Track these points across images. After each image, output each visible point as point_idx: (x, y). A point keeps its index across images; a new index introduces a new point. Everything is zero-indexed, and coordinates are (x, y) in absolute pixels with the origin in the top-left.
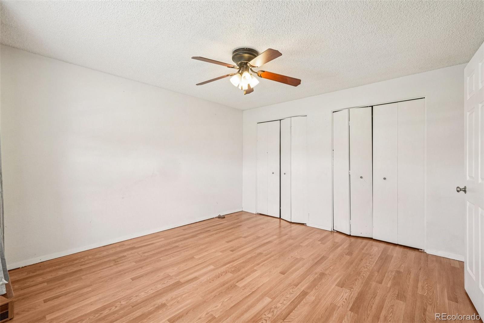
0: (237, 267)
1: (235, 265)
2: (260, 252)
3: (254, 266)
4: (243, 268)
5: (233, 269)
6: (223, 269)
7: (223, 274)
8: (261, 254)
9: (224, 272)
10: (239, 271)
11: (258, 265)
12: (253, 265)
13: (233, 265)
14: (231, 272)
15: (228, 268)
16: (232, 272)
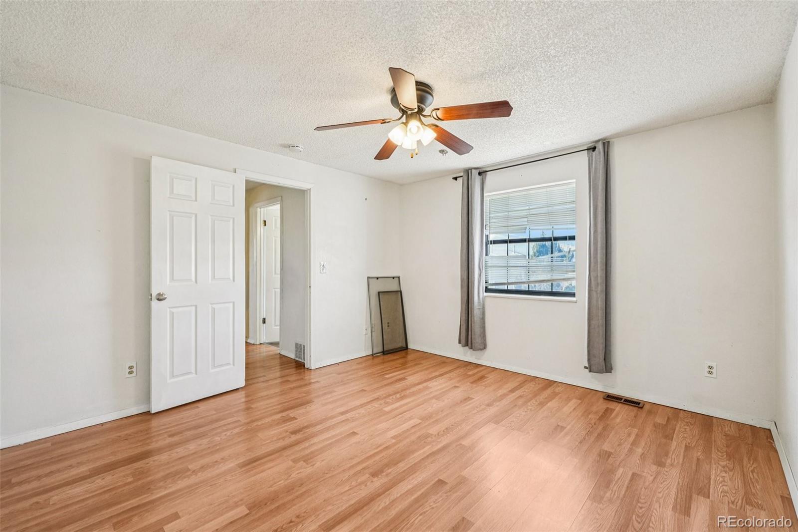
0: (423, 442)
1: (428, 447)
2: (376, 479)
3: (395, 444)
4: (413, 442)
5: (430, 439)
6: (445, 441)
7: (442, 432)
8: (375, 474)
9: (443, 435)
10: (419, 437)
11: (389, 446)
12: (396, 447)
13: (430, 446)
14: (432, 435)
15: (438, 442)
16: (428, 436)
